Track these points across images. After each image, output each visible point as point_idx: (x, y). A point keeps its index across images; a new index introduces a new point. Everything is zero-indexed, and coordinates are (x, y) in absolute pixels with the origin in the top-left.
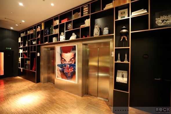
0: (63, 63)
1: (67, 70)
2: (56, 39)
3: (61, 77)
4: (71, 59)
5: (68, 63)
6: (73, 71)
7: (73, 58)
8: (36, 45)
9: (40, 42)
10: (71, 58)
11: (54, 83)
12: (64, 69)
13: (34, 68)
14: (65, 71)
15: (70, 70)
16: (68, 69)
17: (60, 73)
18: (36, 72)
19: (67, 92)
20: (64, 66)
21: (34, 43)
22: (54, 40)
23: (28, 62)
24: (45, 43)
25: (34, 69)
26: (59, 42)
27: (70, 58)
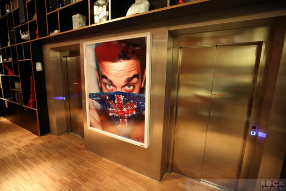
0: (105, 91)
1: (116, 108)
2: (81, 19)
3: (99, 126)
4: (129, 80)
5: (119, 90)
6: (134, 113)
7: (134, 76)
8: (30, 41)
9: (37, 32)
10: (128, 77)
11: (83, 135)
12: (109, 106)
13: (31, 100)
14: (112, 112)
15: (125, 110)
16: (121, 108)
17: (96, 116)
18: (37, 110)
19: (118, 165)
20: (108, 98)
21: (24, 36)
22: (77, 22)
23: (18, 85)
24: (52, 34)
25: (33, 102)
26: (90, 26)
27: (126, 77)
